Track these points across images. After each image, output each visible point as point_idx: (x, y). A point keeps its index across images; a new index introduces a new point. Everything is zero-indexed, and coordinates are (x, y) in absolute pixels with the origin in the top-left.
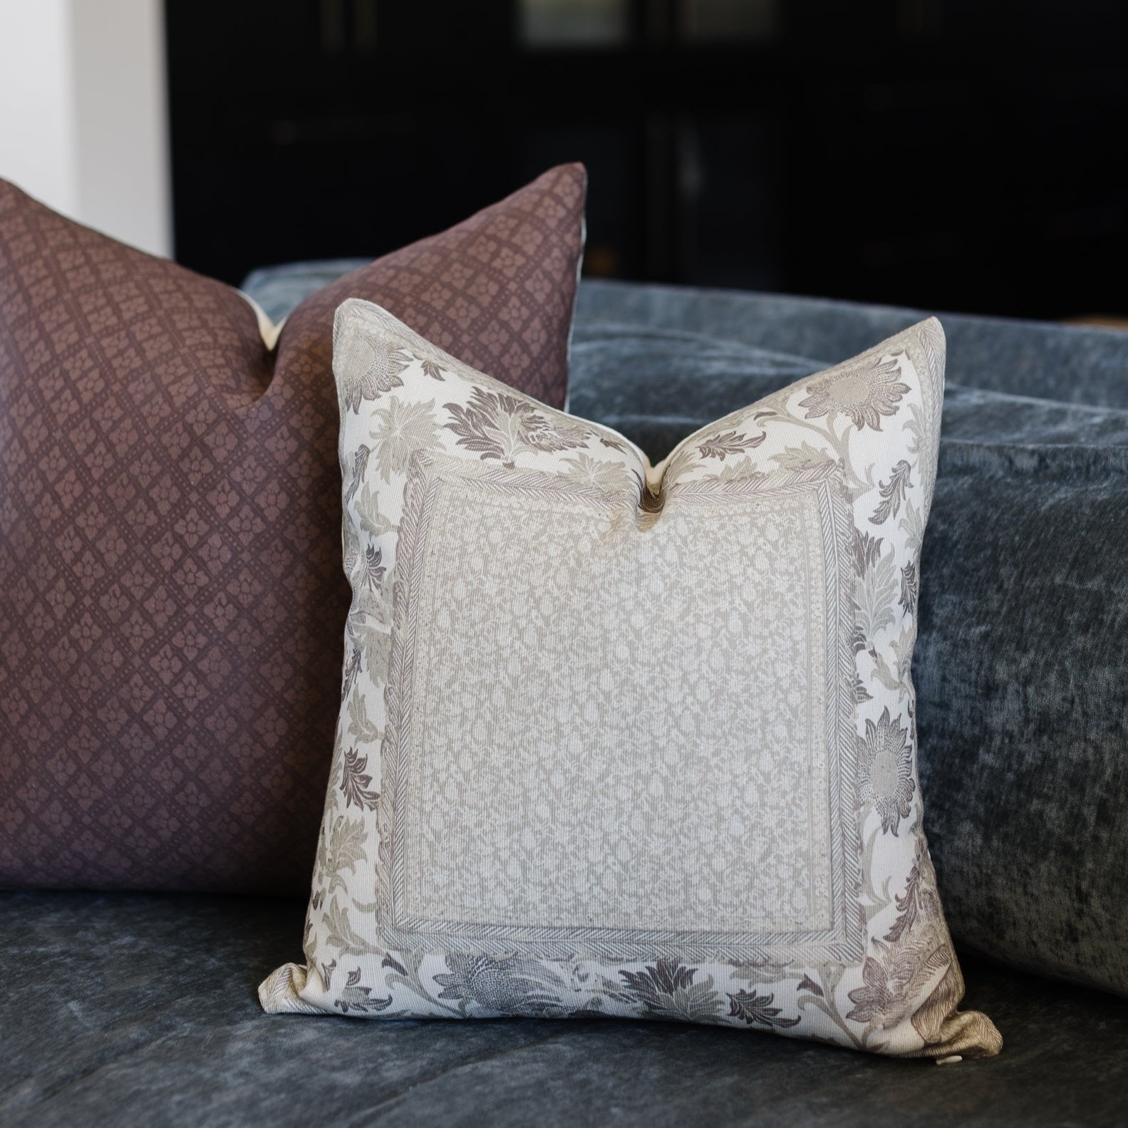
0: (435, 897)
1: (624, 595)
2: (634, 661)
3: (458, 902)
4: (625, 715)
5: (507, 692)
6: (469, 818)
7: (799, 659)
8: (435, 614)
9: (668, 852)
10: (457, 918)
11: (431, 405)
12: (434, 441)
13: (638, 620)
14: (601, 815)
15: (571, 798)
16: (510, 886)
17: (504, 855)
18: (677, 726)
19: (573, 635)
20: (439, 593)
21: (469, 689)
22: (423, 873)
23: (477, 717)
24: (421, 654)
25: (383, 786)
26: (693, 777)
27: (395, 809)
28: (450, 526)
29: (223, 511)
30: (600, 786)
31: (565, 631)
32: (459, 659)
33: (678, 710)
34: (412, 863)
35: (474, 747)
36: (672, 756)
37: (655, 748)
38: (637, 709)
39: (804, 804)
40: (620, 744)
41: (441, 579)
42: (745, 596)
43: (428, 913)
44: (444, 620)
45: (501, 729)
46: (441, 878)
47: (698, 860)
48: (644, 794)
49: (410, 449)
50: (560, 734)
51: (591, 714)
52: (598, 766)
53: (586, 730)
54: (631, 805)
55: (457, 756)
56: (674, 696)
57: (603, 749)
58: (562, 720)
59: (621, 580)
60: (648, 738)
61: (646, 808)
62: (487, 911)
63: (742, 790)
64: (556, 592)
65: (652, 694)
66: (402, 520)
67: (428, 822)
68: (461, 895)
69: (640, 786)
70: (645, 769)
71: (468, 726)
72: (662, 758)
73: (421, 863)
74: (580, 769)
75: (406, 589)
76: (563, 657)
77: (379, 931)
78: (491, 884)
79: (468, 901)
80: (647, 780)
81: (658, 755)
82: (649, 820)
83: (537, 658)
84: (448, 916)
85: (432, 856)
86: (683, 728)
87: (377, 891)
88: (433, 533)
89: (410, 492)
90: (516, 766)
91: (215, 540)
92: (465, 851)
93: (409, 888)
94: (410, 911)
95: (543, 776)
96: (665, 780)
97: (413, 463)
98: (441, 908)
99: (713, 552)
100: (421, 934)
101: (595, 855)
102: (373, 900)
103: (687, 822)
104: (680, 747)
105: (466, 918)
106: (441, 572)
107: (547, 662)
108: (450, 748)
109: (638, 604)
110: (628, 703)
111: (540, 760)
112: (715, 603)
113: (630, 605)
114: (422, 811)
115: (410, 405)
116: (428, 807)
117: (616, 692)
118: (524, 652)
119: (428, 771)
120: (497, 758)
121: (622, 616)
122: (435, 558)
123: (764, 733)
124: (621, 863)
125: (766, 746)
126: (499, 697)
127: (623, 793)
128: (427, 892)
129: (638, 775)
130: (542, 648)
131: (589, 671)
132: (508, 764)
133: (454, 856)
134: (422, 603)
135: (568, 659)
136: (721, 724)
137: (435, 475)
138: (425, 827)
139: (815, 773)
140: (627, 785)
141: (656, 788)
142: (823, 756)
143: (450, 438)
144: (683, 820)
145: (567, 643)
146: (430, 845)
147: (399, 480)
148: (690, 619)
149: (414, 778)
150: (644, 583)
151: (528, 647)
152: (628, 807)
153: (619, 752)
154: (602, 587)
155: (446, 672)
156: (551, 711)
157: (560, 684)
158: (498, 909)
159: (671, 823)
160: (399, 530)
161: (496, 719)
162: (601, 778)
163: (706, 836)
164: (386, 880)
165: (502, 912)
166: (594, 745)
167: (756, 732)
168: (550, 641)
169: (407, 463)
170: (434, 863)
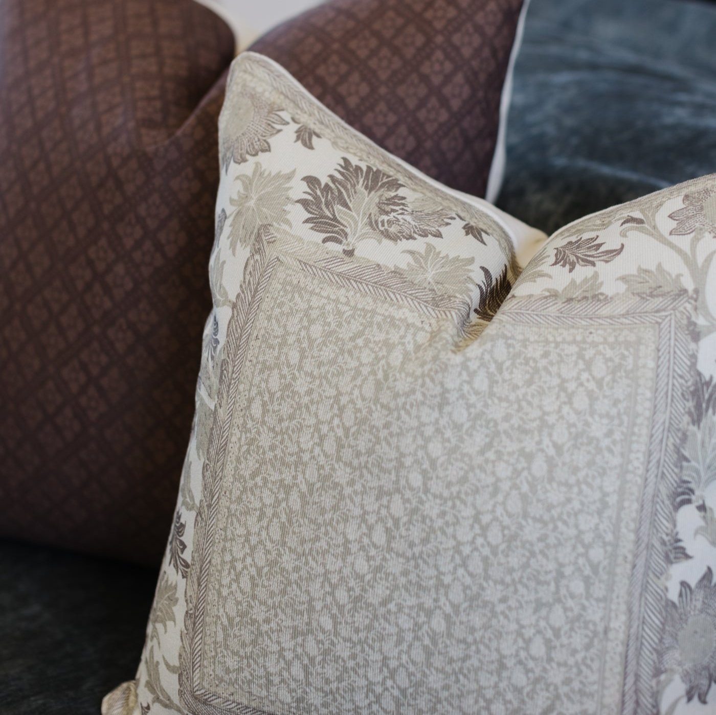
0: (226, 678)
1: (424, 419)
2: (426, 491)
3: (245, 687)
4: (411, 545)
5: (303, 496)
6: (259, 613)
7: (608, 513)
8: (250, 401)
9: (446, 687)
10: (245, 702)
11: (289, 177)
12: (282, 217)
13: (436, 449)
14: (381, 638)
15: (353, 616)
16: (293, 685)
17: (289, 655)
18: (464, 565)
19: (370, 452)
20: (257, 380)
21: (270, 485)
22: (217, 653)
23: (273, 515)
24: (234, 439)
25: (193, 558)
26: (477, 620)
27: (199, 585)
28: (277, 311)
29: (129, 243)
30: (382, 611)
31: (362, 446)
32: (264, 453)
33: (466, 550)
34: (208, 640)
35: (269, 545)
36: (456, 595)
37: (440, 585)
38: (425, 541)
39: (595, 665)
40: (405, 573)
41: (259, 366)
42: (555, 438)
43: (220, 690)
44: (256, 410)
45: (294, 533)
46: (232, 663)
47: (476, 702)
48: (426, 627)
49: (259, 222)
50: (347, 552)
51: (379, 537)
52: (381, 590)
53: (373, 552)
54: (411, 635)
55: (253, 549)
56: (464, 534)
57: (387, 575)
58: (351, 537)
59: (423, 403)
60: (432, 572)
61: (427, 641)
62: (272, 702)
63: (528, 642)
64: (360, 403)
65: (441, 529)
66: (238, 296)
67: (224, 606)
68: (249, 682)
69: (422, 619)
70: (429, 603)
71: (264, 523)
72: (446, 594)
73: (215, 643)
74: (364, 590)
75: (230, 370)
76: (358, 473)
77: (181, 693)
78: (276, 680)
79: (255, 689)
80: (429, 613)
81: (442, 591)
82: (429, 654)
83: (333, 469)
84: (236, 697)
85: (225, 640)
86: (471, 568)
87: (180, 655)
88: (262, 316)
89: (250, 268)
90: (303, 573)
91: (120, 269)
92: (254, 643)
93: (205, 663)
94: (205, 684)
95: (328, 589)
96: (447, 617)
97: (258, 238)
98: (231, 689)
99: (529, 383)
100: (214, 707)
101: (375, 675)
102: (177, 664)
103: (468, 664)
104: (466, 588)
105: (253, 704)
106: (261, 359)
107: (342, 475)
108: (247, 540)
109: (438, 431)
110: (416, 533)
111: (327, 573)
112: (521, 441)
113: (429, 431)
114: (219, 593)
115: (270, 174)
116: (225, 592)
117: (405, 519)
118: (322, 460)
119: (228, 558)
120: (288, 561)
121: (420, 441)
122: (259, 342)
123: (557, 587)
124: (399, 687)
125: (559, 600)
126: (295, 501)
127: (405, 623)
128: (220, 672)
129: (421, 607)
130: (339, 459)
131: (381, 493)
132: (297, 569)
133: (244, 645)
134: (241, 387)
135: (361, 476)
136: (511, 571)
137: (275, 254)
138: (221, 610)
139: (611, 635)
140: (409, 615)
141: (438, 623)
142: (623, 618)
143: (298, 214)
144: (464, 660)
145: (363, 459)
146: (224, 629)
147: (244, 252)
148: (491, 455)
149: (217, 560)
150: (447, 409)
151: (326, 455)
152: (409, 637)
153: (403, 580)
154: (404, 408)
155: (252, 464)
156: (341, 526)
157: (352, 500)
158: (282, 703)
159: (451, 661)
160: (234, 306)
161: (290, 521)
162: (384, 603)
163: (486, 680)
164: (188, 650)
165: (286, 707)
166: (378, 569)
167: (548, 584)
168: (347, 454)
169: (253, 237)
170: (227, 647)
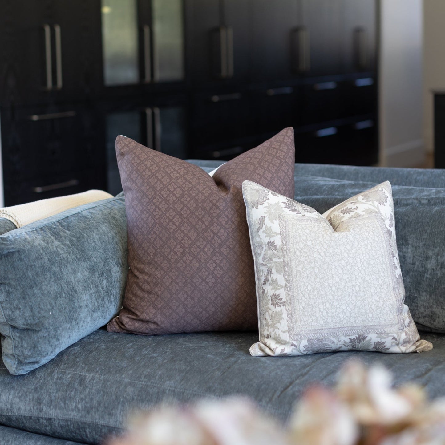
0: (305, 324)
1: (344, 241)
2: (349, 257)
3: (310, 324)
4: (348, 271)
5: (318, 269)
6: (312, 302)
8: (295, 252)
9: (361, 305)
10: (310, 329)
11: (278, 203)
12: (283, 211)
13: (348, 247)
14: (345, 296)
15: (337, 293)
16: (324, 318)
17: (322, 310)
18: (360, 272)
19: (334, 252)
20: (295, 247)
21: (308, 269)
22: (300, 318)
23: (311, 276)
24: (293, 263)
25: (286, 299)
26: (365, 285)
27: (291, 304)
28: (294, 230)
30: (344, 289)
31: (331, 251)
32: (304, 262)
33: (360, 269)
34: (297, 316)
35: (311, 284)
36: (360, 280)
37: (356, 278)
38: (351, 269)
40: (348, 278)
41: (295, 244)
43: (303, 329)
44: (298, 253)
45: (318, 278)
46: (306, 319)
47: (368, 306)
48: (355, 290)
49: (277, 214)
50: (333, 277)
51: (340, 271)
52: (343, 284)
53: (339, 275)
54: (352, 293)
55: (307, 287)
56: (359, 265)
57: (344, 280)
58: (333, 274)
59: (342, 238)
60: (354, 276)
61: (355, 294)
62: (318, 326)
63: (376, 288)
64: (327, 242)
65: (354, 265)
66: (280, 231)
67: (301, 305)
68: (311, 322)
69: (353, 288)
70: (354, 284)
71: (309, 278)
73: (300, 316)
74: (339, 285)
75: (286, 248)
76: (332, 258)
77: (290, 337)
78: (319, 318)
79: (313, 324)
80: (355, 286)
81: (357, 280)
82: (356, 297)
83: (325, 259)
84: (308, 328)
85: (303, 313)
86: (362, 273)
87: (288, 326)
88: (290, 233)
89: (281, 224)
90: (323, 287)
92: (312, 310)
93: (297, 323)
94: (298, 329)
95: (330, 288)
96: (359, 286)
97: (279, 217)
98: (306, 326)
100: (301, 335)
101: (344, 307)
102: (287, 329)
103: (365, 297)
104: (362, 278)
105: (313, 328)
106: (295, 242)
107: (328, 260)
108: (305, 285)
109: (348, 243)
110: (349, 268)
111: (329, 284)
112: (364, 242)
113: (346, 243)
114: (299, 302)
115: (273, 204)
116: (300, 301)
117: (345, 265)
118: (321, 258)
119: (299, 292)
120: (318, 285)
121: (344, 246)
122: (292, 239)
123: (379, 274)
124: (350, 309)
126: (316, 270)
127: (350, 291)
128: (302, 323)
129: (353, 285)
130: (326, 256)
131: (338, 260)
132: (321, 286)
133: (309, 312)
134: (291, 251)
135: (333, 258)
136: (370, 272)
137: (287, 219)
138: (300, 306)
140: (350, 288)
141: (357, 288)
143: (286, 210)
144: (364, 296)
145: (332, 254)
146: (302, 311)
147: (277, 222)
148: (359, 246)
149: (296, 294)
150: (348, 238)
151: (322, 257)
152: (351, 294)
153: (348, 280)
154: (339, 240)
155: (301, 266)
156: (330, 272)
157: (331, 264)
158: (321, 325)
159: (361, 297)
160: (280, 234)
161: (316, 276)
162: (344, 287)
163: (370, 300)
164: (290, 323)
165: (322, 325)
166: (341, 279)
168: (328, 254)
170: (304, 315)
